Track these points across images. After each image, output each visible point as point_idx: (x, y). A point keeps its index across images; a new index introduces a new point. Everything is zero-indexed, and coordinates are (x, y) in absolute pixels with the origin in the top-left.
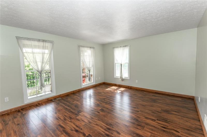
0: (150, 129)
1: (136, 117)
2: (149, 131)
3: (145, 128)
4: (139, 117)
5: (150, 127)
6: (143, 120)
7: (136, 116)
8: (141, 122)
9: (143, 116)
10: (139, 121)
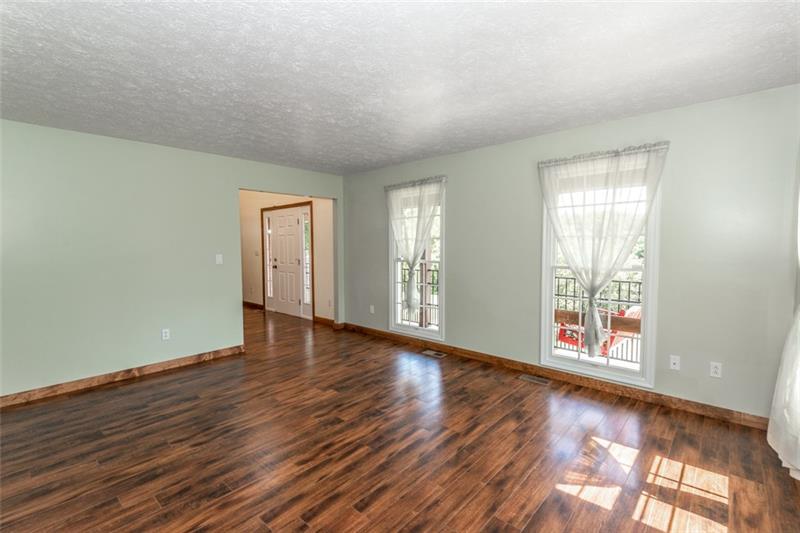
0: (140, 515)
1: (235, 497)
2: (136, 510)
3: (156, 501)
4: (225, 506)
5: (145, 520)
6: (198, 513)
7: (240, 500)
8: (192, 502)
9: (221, 523)
10: (200, 499)
